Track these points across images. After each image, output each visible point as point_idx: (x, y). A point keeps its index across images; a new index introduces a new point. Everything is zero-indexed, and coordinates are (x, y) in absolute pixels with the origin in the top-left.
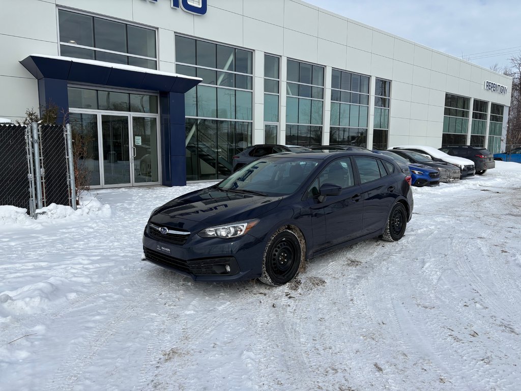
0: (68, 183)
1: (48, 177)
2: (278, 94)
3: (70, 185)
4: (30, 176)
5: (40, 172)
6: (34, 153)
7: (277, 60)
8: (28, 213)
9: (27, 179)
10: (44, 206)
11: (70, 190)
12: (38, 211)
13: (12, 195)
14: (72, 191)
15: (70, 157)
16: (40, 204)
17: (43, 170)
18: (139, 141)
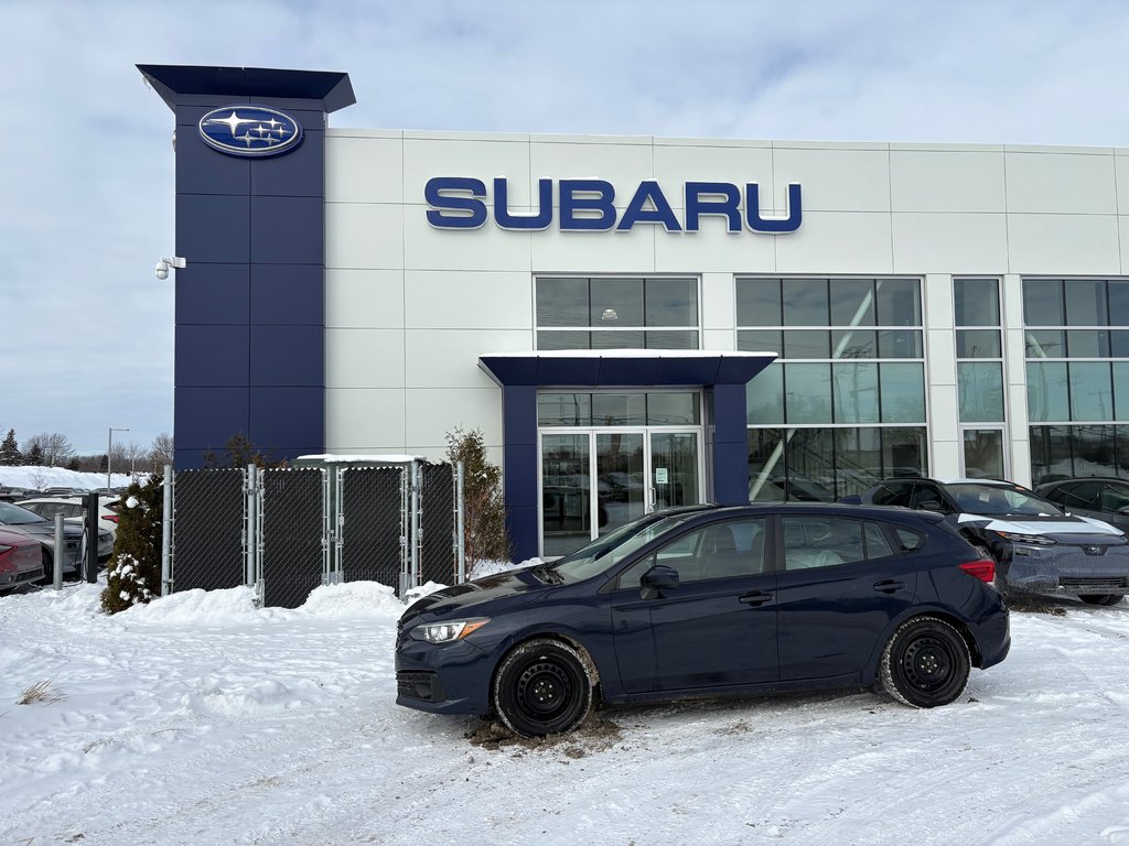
0: (454, 550)
1: (427, 542)
2: (999, 360)
3: (457, 554)
4: (403, 539)
5: (417, 533)
6: (412, 510)
7: (993, 285)
8: (397, 594)
9: (399, 543)
10: (419, 585)
11: (457, 561)
12: (409, 592)
13: (365, 568)
14: (460, 564)
15: (460, 511)
16: (414, 581)
17: (421, 530)
18: (663, 476)
